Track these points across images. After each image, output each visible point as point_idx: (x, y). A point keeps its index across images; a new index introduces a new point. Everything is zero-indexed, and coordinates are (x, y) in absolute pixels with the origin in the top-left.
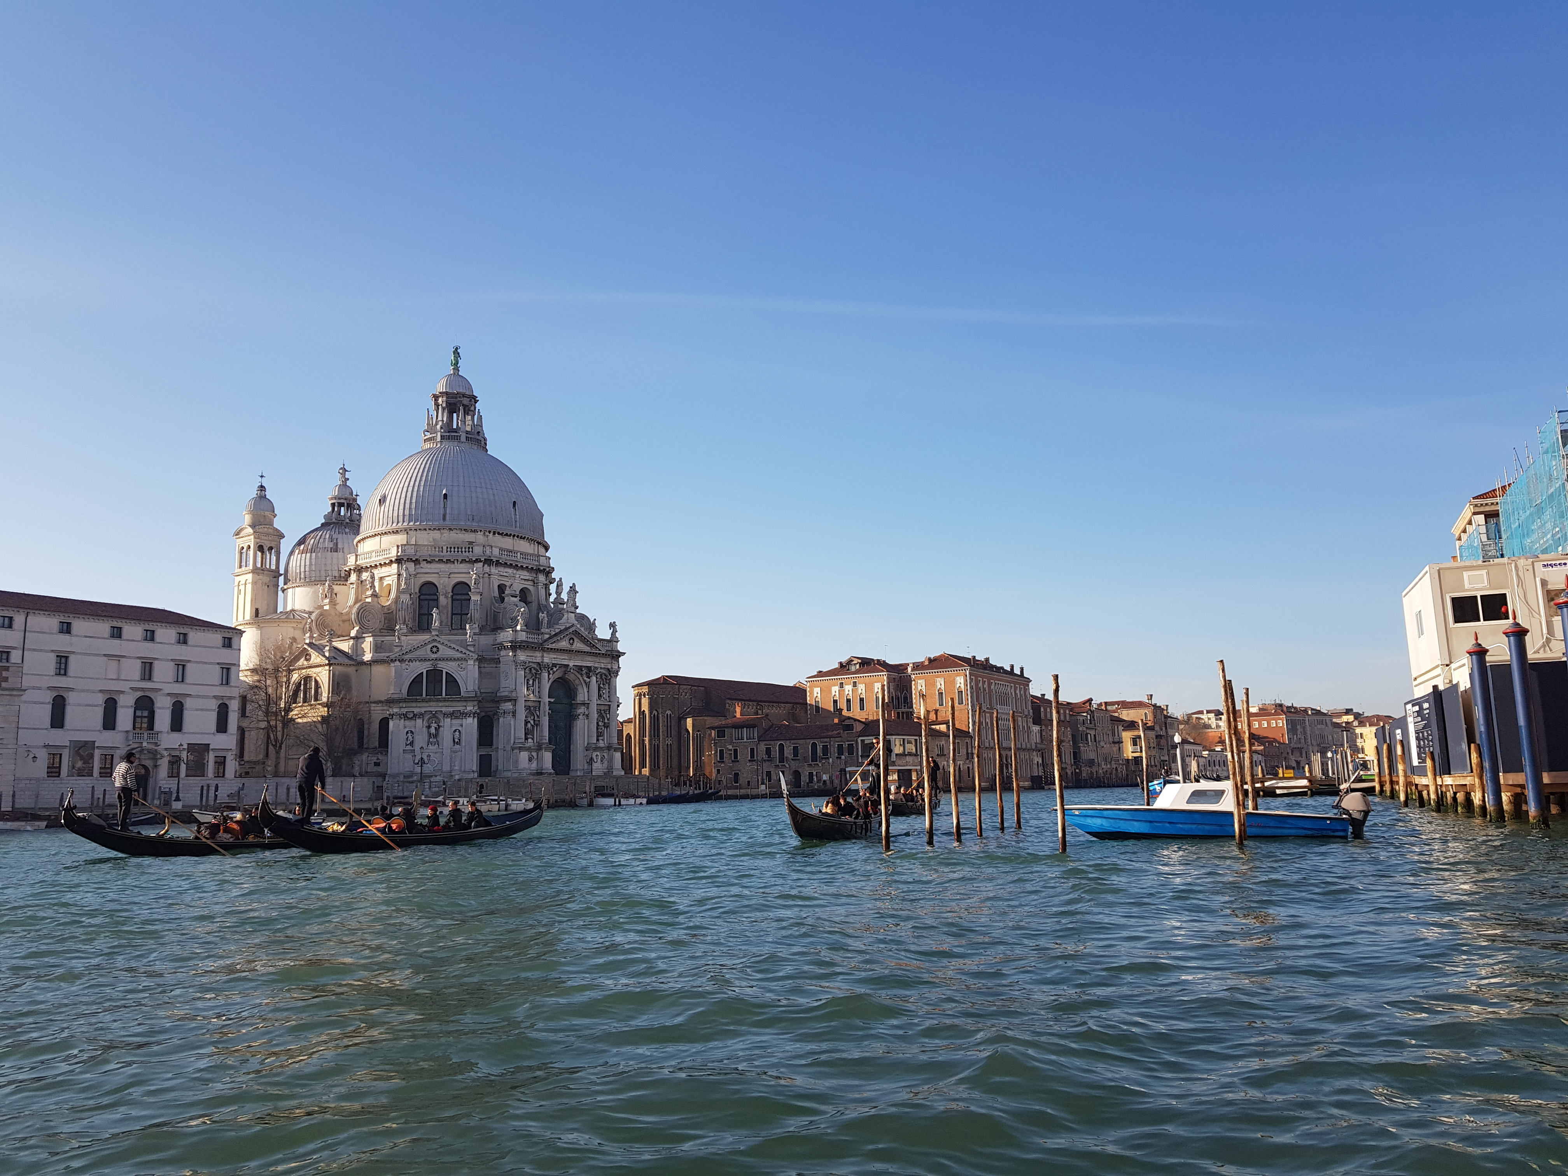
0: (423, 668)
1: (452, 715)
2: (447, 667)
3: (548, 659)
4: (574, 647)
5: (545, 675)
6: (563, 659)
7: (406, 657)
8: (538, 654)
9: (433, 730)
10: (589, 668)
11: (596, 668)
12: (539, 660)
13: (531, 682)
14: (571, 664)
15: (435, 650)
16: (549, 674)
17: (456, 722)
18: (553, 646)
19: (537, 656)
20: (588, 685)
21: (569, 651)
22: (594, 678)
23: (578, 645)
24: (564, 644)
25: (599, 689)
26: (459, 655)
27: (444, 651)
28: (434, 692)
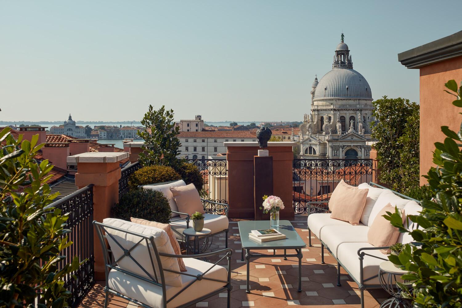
0: (308, 146)
2: (314, 147)
3: (341, 144)
4: (353, 139)
5: (341, 149)
6: (349, 144)
7: (304, 143)
8: (338, 143)
10: (360, 146)
11: (364, 145)
12: (338, 145)
14: (352, 145)
15: (310, 141)
16: (343, 148)
18: (343, 140)
20: (361, 151)
21: (351, 141)
22: (363, 149)
23: (355, 138)
24: (349, 138)
25: (367, 152)
26: (316, 143)
27: (312, 141)
28: (310, 153)
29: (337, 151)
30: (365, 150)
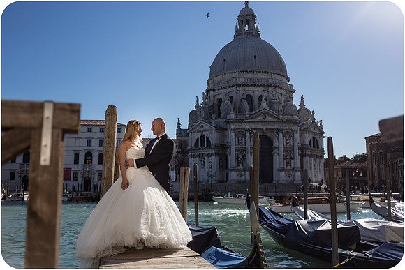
1: (209, 155)
2: (206, 134)
3: (249, 126)
4: (266, 120)
5: (248, 134)
7: (193, 131)
8: (243, 125)
9: (202, 162)
10: (277, 129)
11: (282, 129)
12: (244, 127)
13: (240, 138)
14: (265, 128)
15: (202, 127)
16: (250, 133)
17: (210, 158)
20: (278, 138)
21: (262, 122)
22: (281, 135)
23: (269, 118)
24: (260, 118)
25: (286, 139)
26: (210, 128)
27: (205, 127)
28: (202, 145)
29: (242, 137)
30: (283, 136)
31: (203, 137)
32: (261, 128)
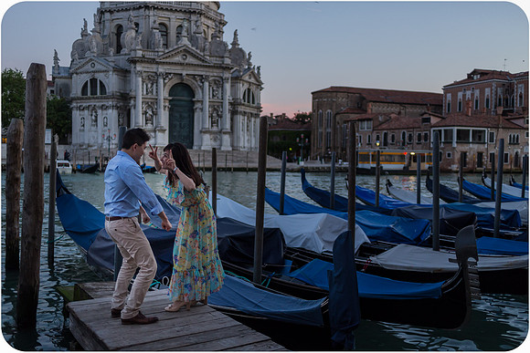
0: (87, 78)
1: (102, 107)
4: (186, 61)
5: (161, 81)
6: (177, 70)
7: (78, 71)
8: (155, 66)
9: (93, 118)
10: (202, 76)
11: (208, 76)
13: (149, 86)
14: (184, 73)
16: (165, 79)
17: (105, 112)
18: (168, 60)
19: (153, 68)
21: (181, 64)
22: (207, 84)
23: (190, 60)
26: (105, 69)
27: (98, 67)
28: (94, 92)
29: (152, 84)
30: (210, 86)
31: (93, 81)
32: (179, 72)
